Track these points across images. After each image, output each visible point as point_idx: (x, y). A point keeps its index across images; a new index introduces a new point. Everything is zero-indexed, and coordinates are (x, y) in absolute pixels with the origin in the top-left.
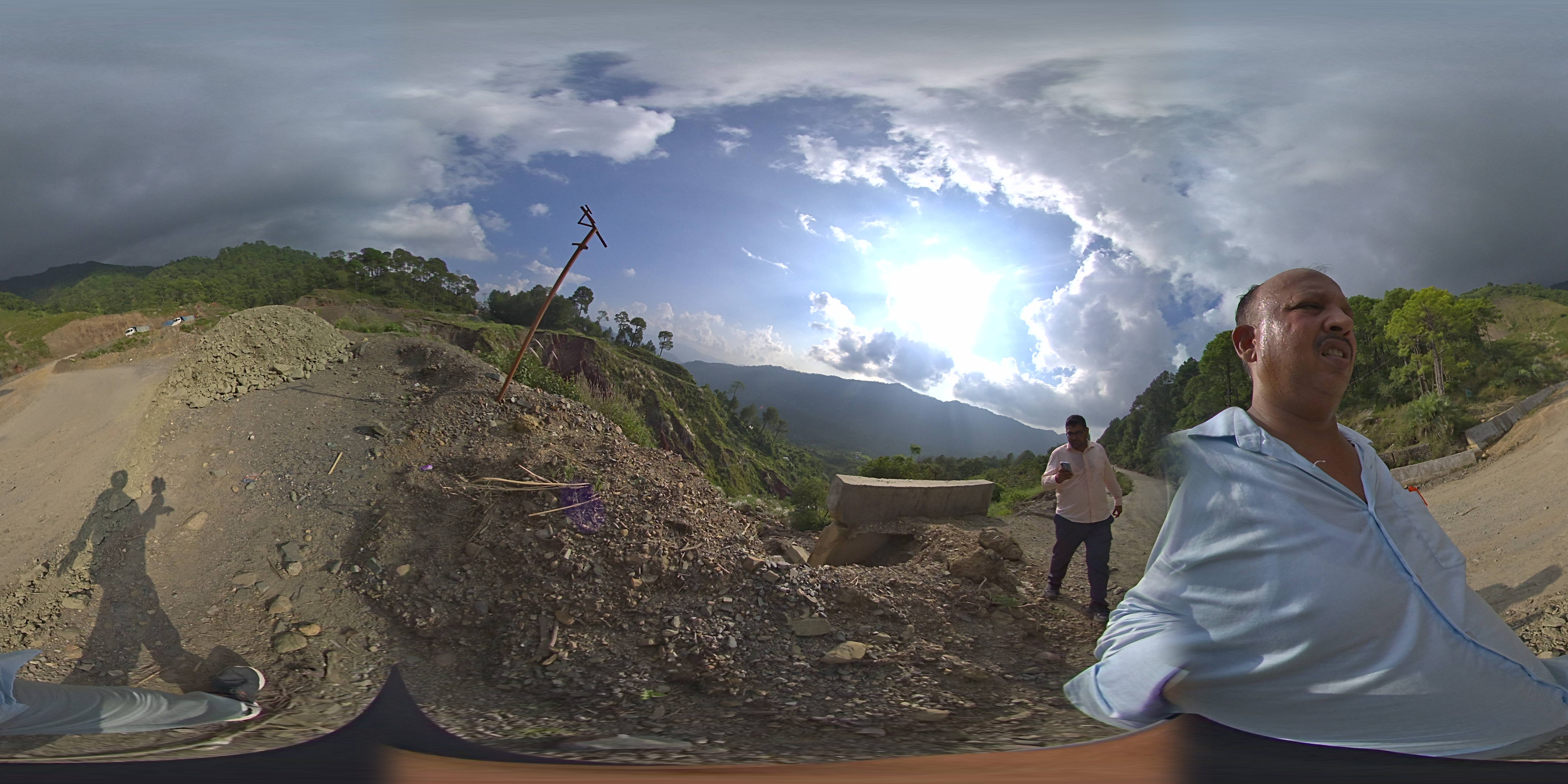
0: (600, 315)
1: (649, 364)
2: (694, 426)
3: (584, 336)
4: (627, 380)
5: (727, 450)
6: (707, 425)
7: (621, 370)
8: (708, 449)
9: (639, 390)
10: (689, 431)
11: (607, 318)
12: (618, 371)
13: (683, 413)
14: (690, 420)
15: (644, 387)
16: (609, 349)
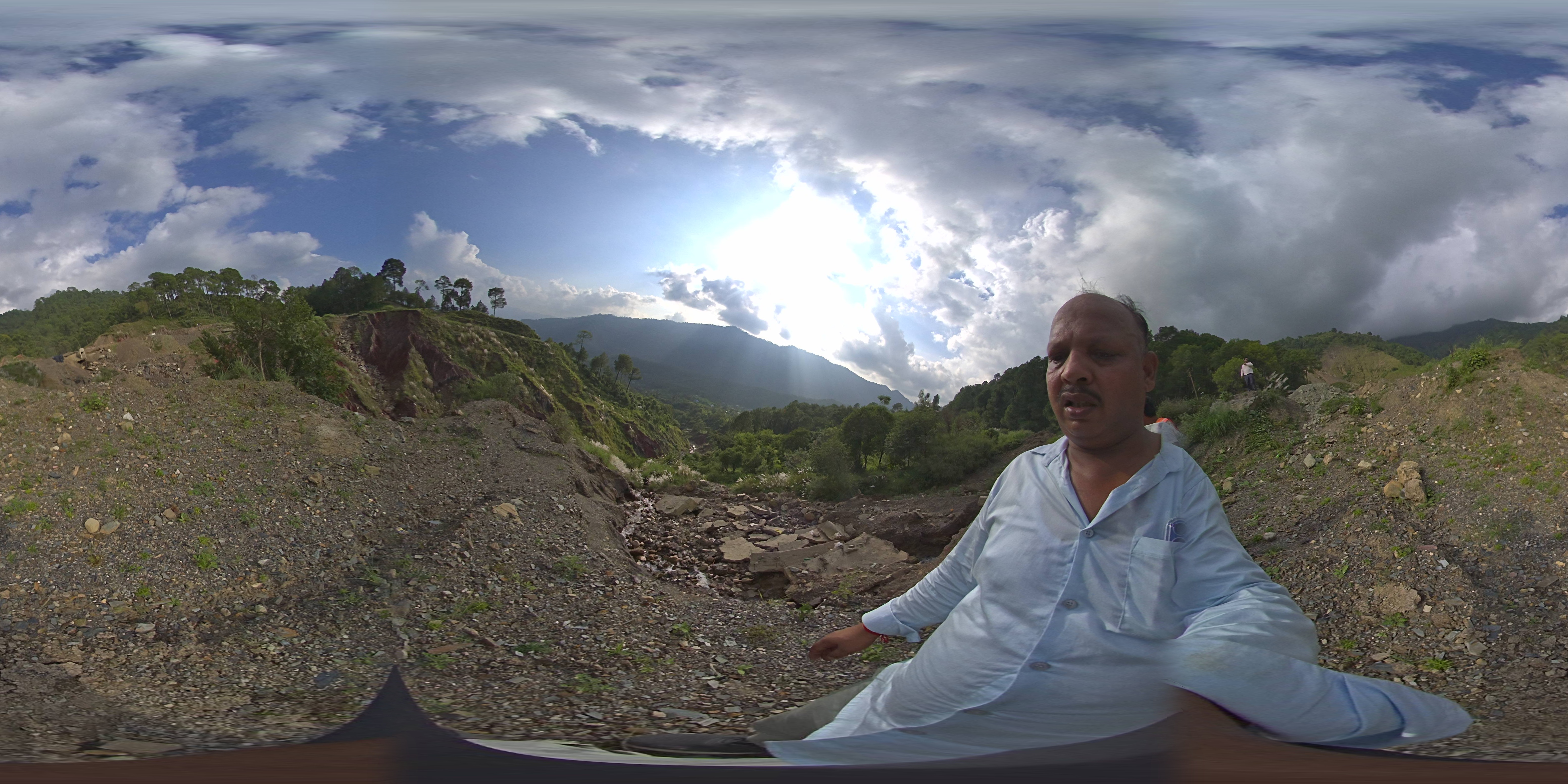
0: (418, 285)
1: (485, 325)
2: (548, 385)
3: (406, 309)
4: (466, 346)
5: (588, 407)
6: (562, 382)
7: (457, 337)
8: (568, 408)
9: (481, 355)
10: (545, 391)
11: (427, 288)
12: (453, 339)
13: (534, 372)
14: (543, 379)
15: (486, 351)
16: (438, 318)
